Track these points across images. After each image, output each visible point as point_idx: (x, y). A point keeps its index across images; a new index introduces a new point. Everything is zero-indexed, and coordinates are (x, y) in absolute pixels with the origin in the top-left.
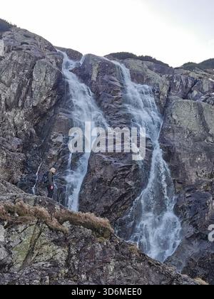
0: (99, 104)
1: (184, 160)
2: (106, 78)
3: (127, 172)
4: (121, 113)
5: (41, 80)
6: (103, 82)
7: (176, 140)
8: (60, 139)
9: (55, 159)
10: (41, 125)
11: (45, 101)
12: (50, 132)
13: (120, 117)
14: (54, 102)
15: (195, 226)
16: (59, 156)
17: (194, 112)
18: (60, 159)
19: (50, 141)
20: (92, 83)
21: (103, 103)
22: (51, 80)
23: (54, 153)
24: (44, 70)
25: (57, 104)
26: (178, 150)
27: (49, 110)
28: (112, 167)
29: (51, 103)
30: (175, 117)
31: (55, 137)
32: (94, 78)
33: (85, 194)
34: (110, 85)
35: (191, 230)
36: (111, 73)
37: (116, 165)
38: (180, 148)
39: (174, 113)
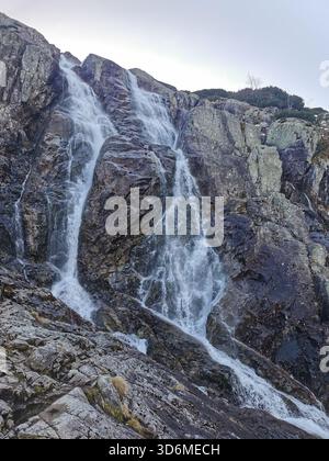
0: (105, 108)
1: (214, 175)
2: (111, 79)
3: (146, 187)
4: (130, 118)
5: (33, 70)
6: (108, 83)
7: (204, 151)
8: (57, 142)
9: (50, 166)
10: (33, 128)
11: (38, 98)
12: (43, 133)
13: (129, 123)
14: (49, 101)
15: (242, 261)
16: (54, 163)
17: (217, 121)
18: (56, 167)
19: (44, 143)
20: (94, 83)
21: (108, 107)
22: (45, 71)
23: (49, 158)
24: (36, 57)
25: (53, 103)
26: (206, 163)
27: (44, 109)
28: (126, 179)
29: (45, 102)
30: (196, 125)
31: (49, 140)
32: (97, 78)
33: (90, 214)
34: (116, 88)
35: (237, 266)
36: (117, 76)
37: (132, 177)
38: (208, 160)
39: (195, 121)
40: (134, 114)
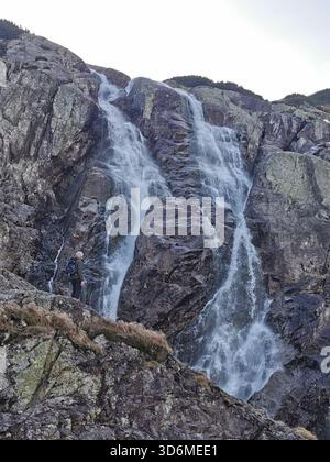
0: (154, 156)
1: (282, 245)
2: (165, 114)
3: (195, 261)
4: (188, 169)
5: (67, 116)
6: (161, 121)
7: (271, 213)
8: (93, 208)
9: (85, 238)
10: (63, 185)
11: (71, 148)
12: (78, 196)
13: (185, 176)
14: (84, 151)
16: (90, 234)
17: (300, 170)
18: (93, 239)
19: (78, 211)
20: (143, 122)
21: (160, 154)
22: (81, 117)
23: (83, 229)
24: (70, 100)
25: (89, 154)
26: (273, 230)
27: (77, 162)
28: (171, 253)
29: (80, 152)
30: (270, 178)
31: (84, 205)
32: (147, 115)
33: (129, 294)
34: (171, 126)
36: (174, 108)
37: (178, 251)
38: (277, 226)
39: (269, 172)
40: (194, 162)
